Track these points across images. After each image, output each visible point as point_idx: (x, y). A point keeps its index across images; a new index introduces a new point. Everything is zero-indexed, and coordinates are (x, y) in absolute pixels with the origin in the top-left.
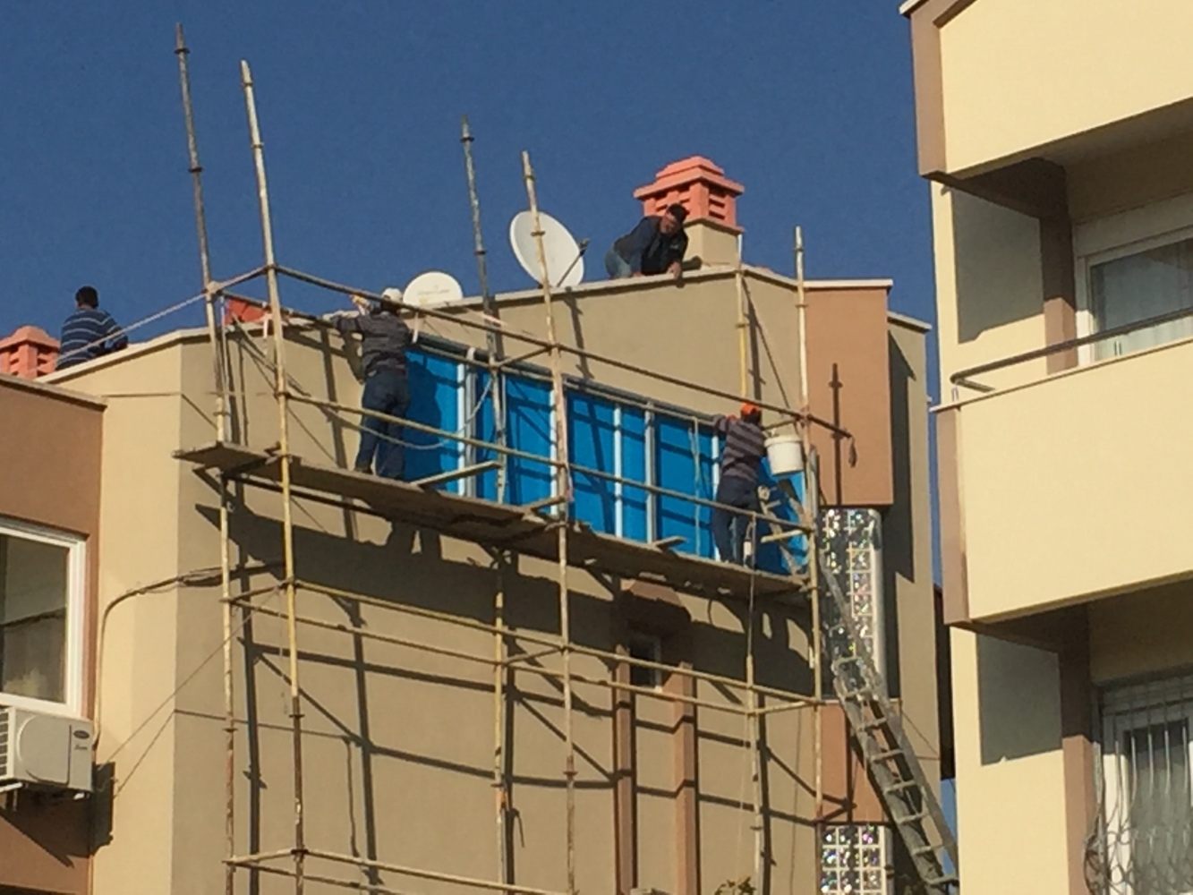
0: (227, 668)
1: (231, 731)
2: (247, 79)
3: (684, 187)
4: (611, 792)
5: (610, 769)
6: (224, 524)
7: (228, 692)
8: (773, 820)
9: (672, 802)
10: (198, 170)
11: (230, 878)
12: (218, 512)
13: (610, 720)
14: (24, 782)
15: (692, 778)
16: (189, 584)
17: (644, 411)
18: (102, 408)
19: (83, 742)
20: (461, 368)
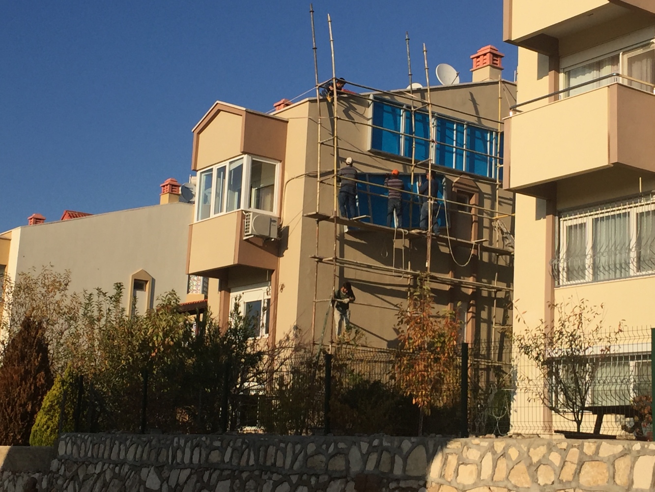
0: (318, 202)
1: (318, 221)
2: (329, 20)
3: (485, 55)
7: (317, 209)
10: (316, 48)
14: (254, 235)
16: (308, 176)
17: (464, 125)
19: (274, 224)
20: (402, 111)
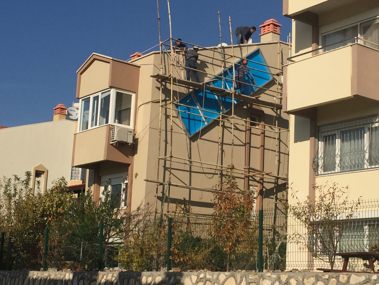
0: (160, 119)
1: (160, 132)
3: (269, 25)
4: (244, 147)
5: (244, 142)
6: (161, 91)
7: (160, 124)
8: (281, 154)
9: (259, 149)
10: (159, 19)
11: (159, 161)
12: (160, 88)
13: (245, 133)
15: (263, 145)
16: (153, 102)
18: (140, 67)
19: (131, 133)
